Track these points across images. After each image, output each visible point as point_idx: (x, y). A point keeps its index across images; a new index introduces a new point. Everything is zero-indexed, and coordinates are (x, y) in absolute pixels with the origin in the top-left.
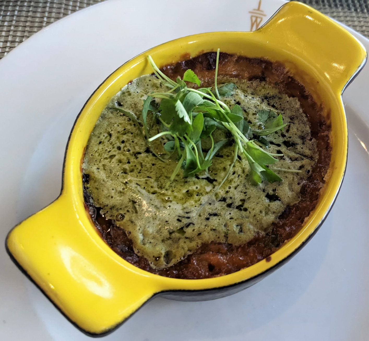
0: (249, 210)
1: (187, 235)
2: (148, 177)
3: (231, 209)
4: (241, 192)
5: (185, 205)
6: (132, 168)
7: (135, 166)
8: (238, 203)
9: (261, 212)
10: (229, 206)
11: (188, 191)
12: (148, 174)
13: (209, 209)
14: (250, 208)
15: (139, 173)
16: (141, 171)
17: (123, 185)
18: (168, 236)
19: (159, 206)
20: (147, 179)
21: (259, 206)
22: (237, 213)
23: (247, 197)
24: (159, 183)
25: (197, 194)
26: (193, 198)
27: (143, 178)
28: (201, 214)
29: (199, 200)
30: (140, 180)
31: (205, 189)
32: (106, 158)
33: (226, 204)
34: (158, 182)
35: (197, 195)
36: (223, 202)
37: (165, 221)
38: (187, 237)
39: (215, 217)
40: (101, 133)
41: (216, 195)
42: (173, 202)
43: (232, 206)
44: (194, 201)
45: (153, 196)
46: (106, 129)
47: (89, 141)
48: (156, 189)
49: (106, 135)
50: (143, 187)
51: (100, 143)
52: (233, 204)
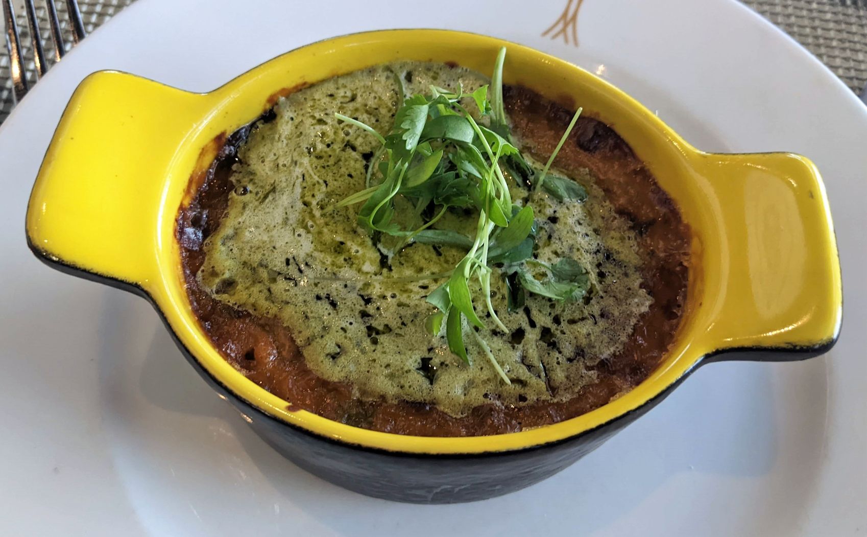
0: (379, 347)
1: (274, 287)
2: (325, 182)
3: (360, 320)
4: (400, 317)
5: (316, 254)
6: (323, 154)
7: (330, 156)
8: (378, 324)
9: (388, 366)
10: (364, 314)
11: (342, 243)
12: (329, 179)
13: (337, 290)
14: (382, 346)
15: (324, 167)
16: (326, 168)
17: (290, 161)
18: (255, 265)
19: (290, 222)
20: (321, 181)
21: (396, 358)
22: (360, 333)
23: (398, 331)
24: (327, 200)
25: (347, 258)
26: (336, 257)
27: (319, 177)
28: (319, 285)
29: (340, 267)
30: (313, 174)
31: (363, 264)
32: (313, 117)
33: (361, 308)
34: (327, 197)
35: (345, 260)
36: (363, 303)
37: (273, 245)
38: (272, 290)
39: (329, 307)
40: (345, 87)
41: (367, 285)
42: (310, 236)
43: (366, 319)
44: (333, 261)
45: (299, 205)
46: (357, 89)
47: (323, 81)
48: (314, 203)
49: (349, 94)
50: (304, 185)
51: (331, 95)
52: (370, 318)
